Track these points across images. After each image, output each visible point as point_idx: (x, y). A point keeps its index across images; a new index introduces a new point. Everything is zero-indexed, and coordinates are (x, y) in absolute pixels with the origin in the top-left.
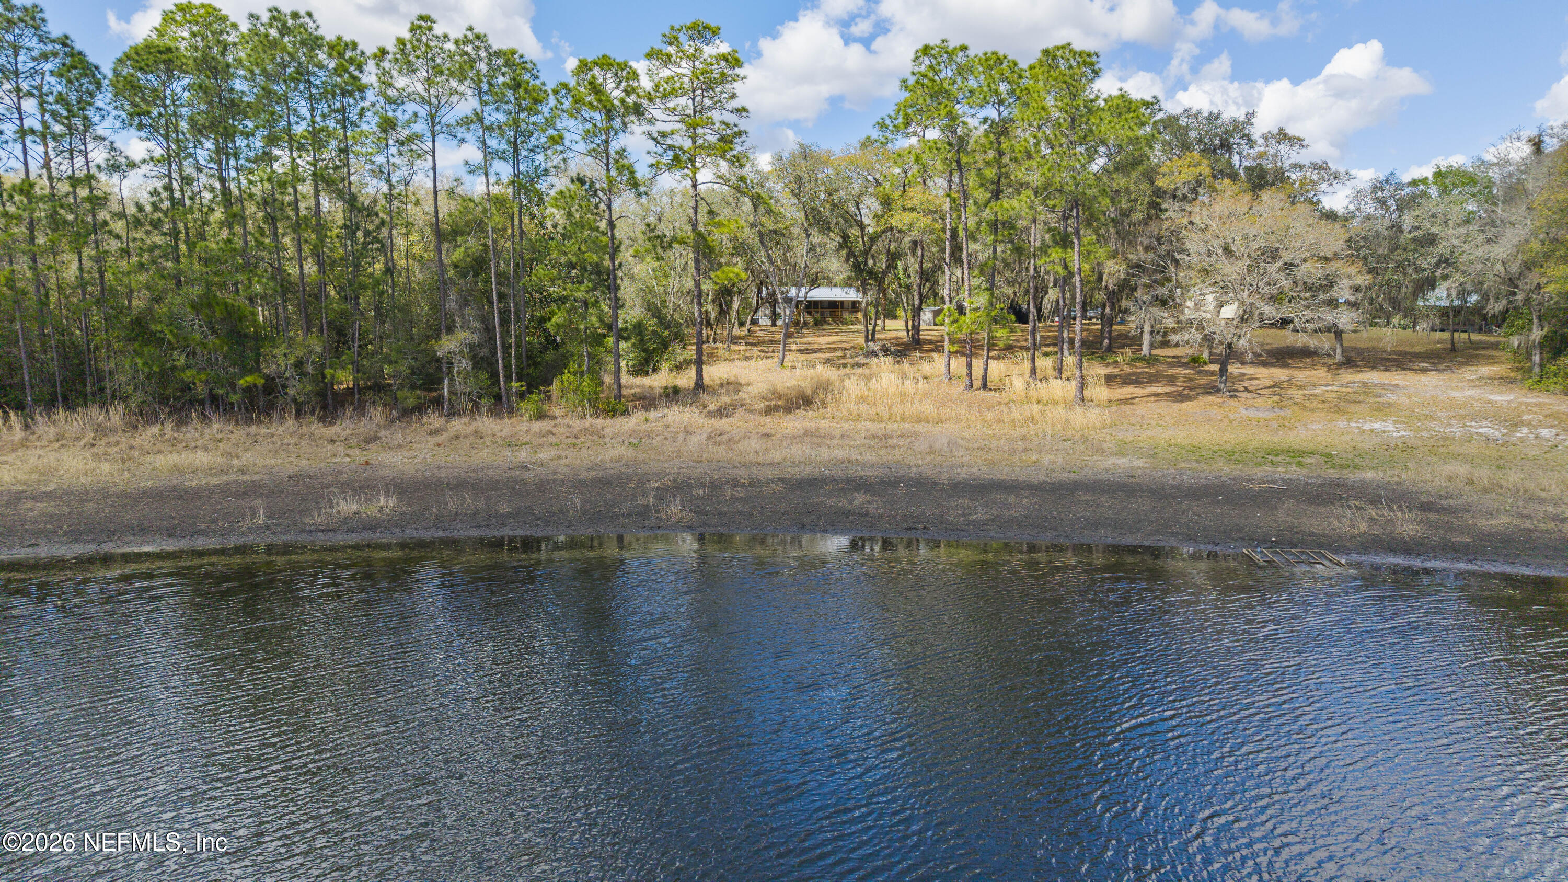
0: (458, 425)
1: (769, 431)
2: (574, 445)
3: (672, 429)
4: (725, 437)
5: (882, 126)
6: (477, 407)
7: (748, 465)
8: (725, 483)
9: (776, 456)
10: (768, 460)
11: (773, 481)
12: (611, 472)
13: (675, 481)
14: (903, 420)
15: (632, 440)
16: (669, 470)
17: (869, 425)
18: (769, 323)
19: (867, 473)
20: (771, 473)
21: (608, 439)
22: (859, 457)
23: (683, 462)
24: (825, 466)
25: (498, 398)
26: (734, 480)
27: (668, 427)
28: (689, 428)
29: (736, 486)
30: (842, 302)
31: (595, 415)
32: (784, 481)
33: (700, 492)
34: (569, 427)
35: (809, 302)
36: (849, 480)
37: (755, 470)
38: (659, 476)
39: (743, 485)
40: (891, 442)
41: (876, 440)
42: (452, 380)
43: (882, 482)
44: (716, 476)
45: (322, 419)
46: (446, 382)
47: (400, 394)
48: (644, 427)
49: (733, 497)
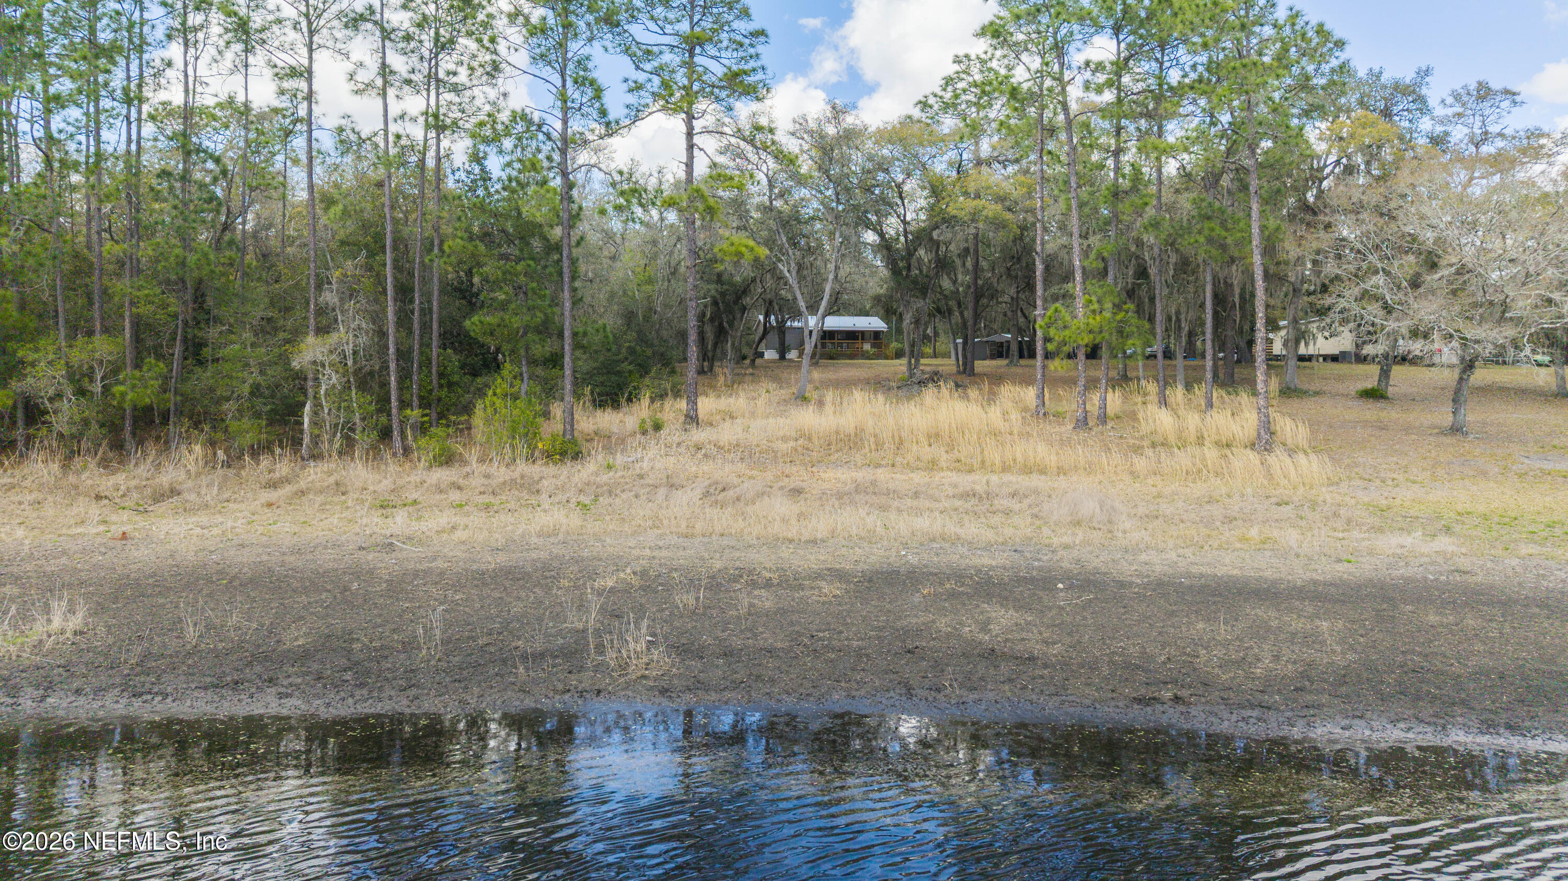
0: (315, 473)
1: (798, 484)
2: (487, 507)
3: (648, 481)
4: (730, 493)
5: (924, 105)
6: (349, 444)
7: (775, 542)
8: (735, 579)
9: (820, 525)
10: (806, 536)
11: (819, 576)
12: (534, 555)
13: (644, 574)
14: (1005, 469)
15: (582, 498)
16: (636, 552)
17: (954, 477)
18: (776, 356)
19: (985, 560)
20: (814, 560)
21: (544, 496)
22: (959, 531)
23: (661, 537)
24: (905, 545)
25: (385, 434)
26: (750, 573)
27: (641, 477)
28: (675, 480)
29: (754, 584)
30: (863, 333)
31: (531, 458)
32: (839, 575)
33: (689, 599)
34: (487, 476)
35: (825, 332)
36: (959, 576)
37: (785, 552)
38: (618, 563)
39: (768, 584)
40: (999, 503)
41: (974, 501)
42: (318, 405)
43: (1021, 581)
44: (718, 565)
45: (104, 463)
46: (307, 408)
47: (234, 426)
48: (605, 478)
49: (752, 612)
